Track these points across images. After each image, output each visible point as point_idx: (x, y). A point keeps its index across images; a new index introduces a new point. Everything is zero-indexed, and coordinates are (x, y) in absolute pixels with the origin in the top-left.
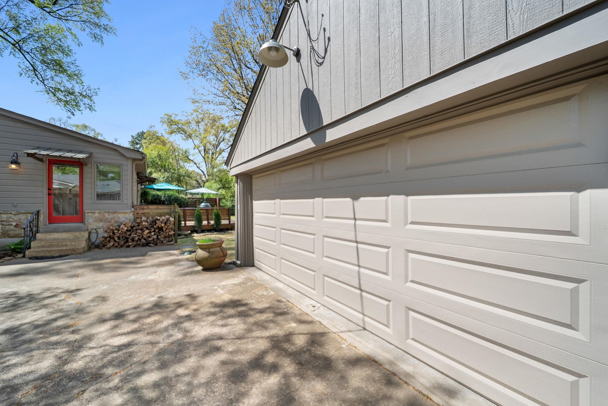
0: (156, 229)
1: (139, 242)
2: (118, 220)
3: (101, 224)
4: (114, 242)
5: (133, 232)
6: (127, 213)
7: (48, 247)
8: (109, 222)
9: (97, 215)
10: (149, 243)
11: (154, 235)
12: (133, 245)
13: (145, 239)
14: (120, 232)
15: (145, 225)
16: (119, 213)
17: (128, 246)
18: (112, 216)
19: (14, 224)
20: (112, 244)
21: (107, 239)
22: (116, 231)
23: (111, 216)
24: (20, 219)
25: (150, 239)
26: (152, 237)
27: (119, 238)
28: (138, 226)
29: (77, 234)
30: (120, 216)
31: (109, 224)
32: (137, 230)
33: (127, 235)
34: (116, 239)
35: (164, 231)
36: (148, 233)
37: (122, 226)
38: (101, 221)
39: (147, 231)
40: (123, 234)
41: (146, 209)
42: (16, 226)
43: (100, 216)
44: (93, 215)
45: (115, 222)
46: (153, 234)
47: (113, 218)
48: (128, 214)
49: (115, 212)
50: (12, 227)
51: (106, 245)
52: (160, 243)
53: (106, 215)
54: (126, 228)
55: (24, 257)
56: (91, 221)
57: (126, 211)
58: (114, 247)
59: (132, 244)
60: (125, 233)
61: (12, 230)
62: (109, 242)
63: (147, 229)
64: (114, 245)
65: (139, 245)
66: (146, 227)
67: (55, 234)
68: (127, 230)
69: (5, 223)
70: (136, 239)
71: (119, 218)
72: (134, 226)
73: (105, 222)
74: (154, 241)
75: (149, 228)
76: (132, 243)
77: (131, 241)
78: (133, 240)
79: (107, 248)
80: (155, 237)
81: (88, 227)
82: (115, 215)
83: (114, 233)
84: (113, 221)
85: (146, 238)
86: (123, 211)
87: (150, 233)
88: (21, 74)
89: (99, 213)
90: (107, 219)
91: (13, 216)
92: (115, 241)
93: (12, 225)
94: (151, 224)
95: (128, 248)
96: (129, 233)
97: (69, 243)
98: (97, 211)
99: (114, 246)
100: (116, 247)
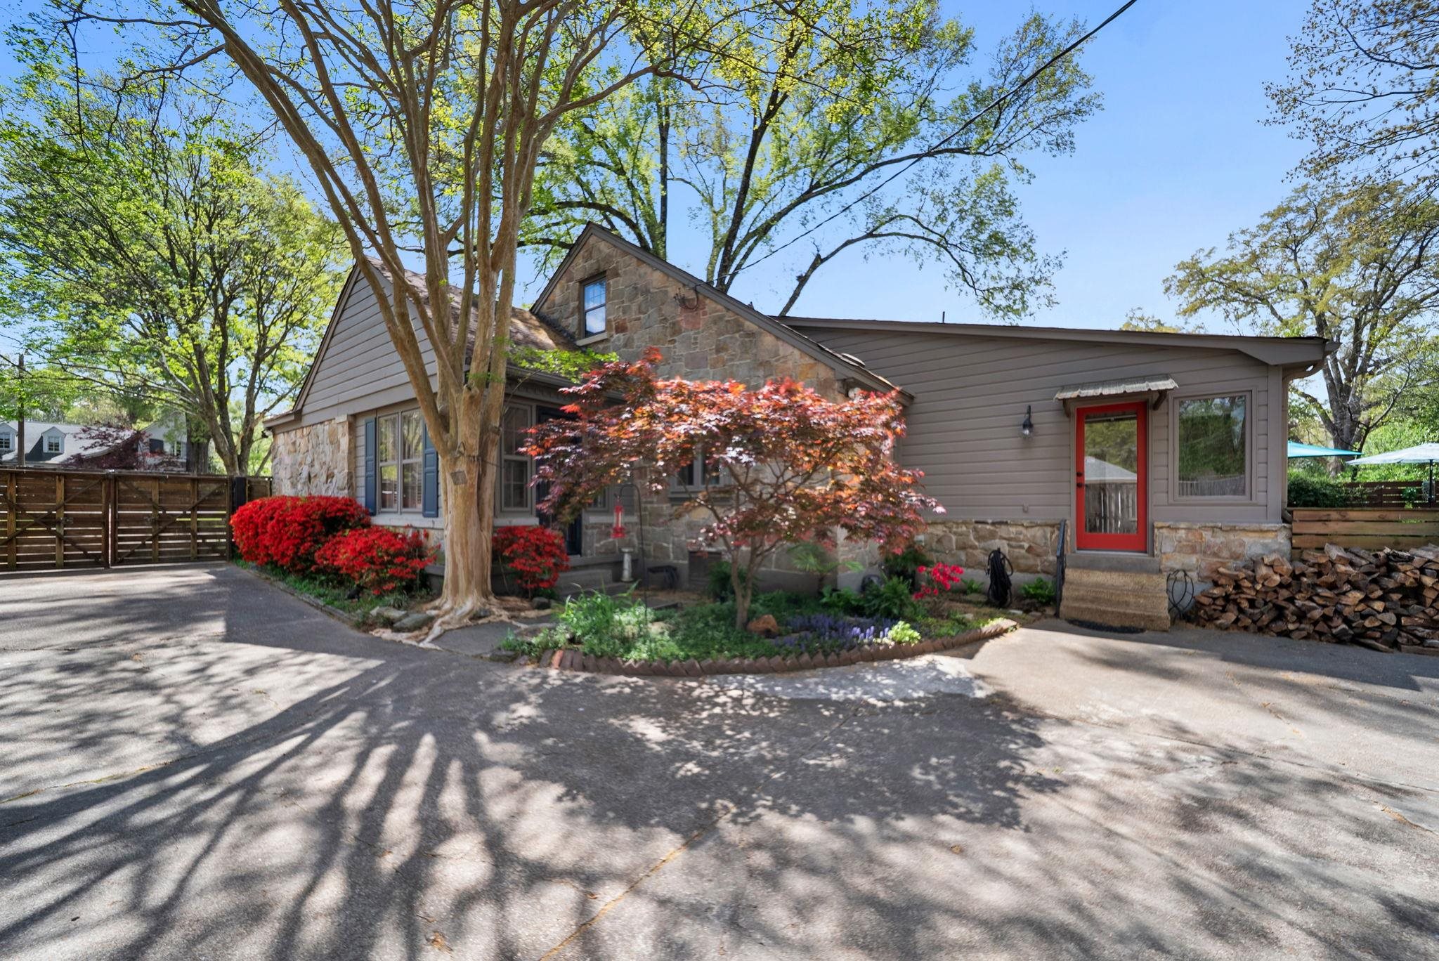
0: (1394, 591)
1: (1322, 627)
2: (1239, 550)
3: (1193, 560)
4: (1236, 612)
5: (1300, 591)
6: (1268, 531)
7: (1092, 602)
8: (1215, 555)
9: (1182, 533)
10: (1363, 635)
11: (1386, 610)
12: (1304, 633)
13: (1346, 621)
14: (1259, 587)
15: (1346, 573)
16: (1244, 530)
17: (1286, 634)
18: (1222, 539)
19: (1026, 545)
20: (1231, 616)
21: (1218, 602)
22: (1247, 584)
23: (1220, 539)
24: (1034, 537)
25: (1367, 623)
26: (1379, 616)
27: (1252, 603)
28: (1319, 575)
29: (1143, 579)
30: (1246, 539)
31: (1215, 560)
32: (1314, 586)
33: (1281, 598)
34: (1245, 604)
35: (1429, 602)
36: (1361, 601)
37: (1263, 571)
38: (1193, 551)
39: (1359, 595)
40: (1266, 593)
41: (1337, 520)
42: (1030, 550)
43: (1191, 537)
44: (1173, 534)
45: (1232, 557)
46: (1379, 606)
47: (1226, 545)
48: (1271, 535)
49: (1233, 529)
50: (1023, 551)
51: (1217, 619)
52: (1409, 642)
53: (1207, 535)
54: (1277, 578)
55: (1057, 615)
56: (1167, 548)
57: (1265, 526)
58: (1239, 628)
59: (1297, 629)
60: (1275, 591)
61: (1023, 557)
62: (1224, 611)
63: (1355, 587)
64: (1237, 620)
65: (1321, 634)
66: (1349, 582)
67: (1098, 573)
68: (1281, 585)
69: (1013, 543)
70: (1317, 613)
71: (1242, 544)
72: (1303, 574)
73: (1205, 553)
74: (1383, 633)
75: (1361, 584)
76: (1297, 625)
77: (1295, 618)
78: (1301, 615)
79: (1220, 627)
80: (1390, 618)
81: (1160, 563)
82: (1231, 536)
83: (1238, 587)
84: (1225, 554)
85: (1350, 617)
86: (1255, 526)
87: (1366, 600)
88: (946, 288)
89: (1188, 529)
90: (1209, 547)
91: (1024, 531)
92: (1241, 610)
93: (1022, 547)
94: (1369, 574)
95: (1284, 640)
96: (1285, 593)
97: (1131, 599)
98: (1182, 526)
99: (1240, 624)
100: (1246, 628)
